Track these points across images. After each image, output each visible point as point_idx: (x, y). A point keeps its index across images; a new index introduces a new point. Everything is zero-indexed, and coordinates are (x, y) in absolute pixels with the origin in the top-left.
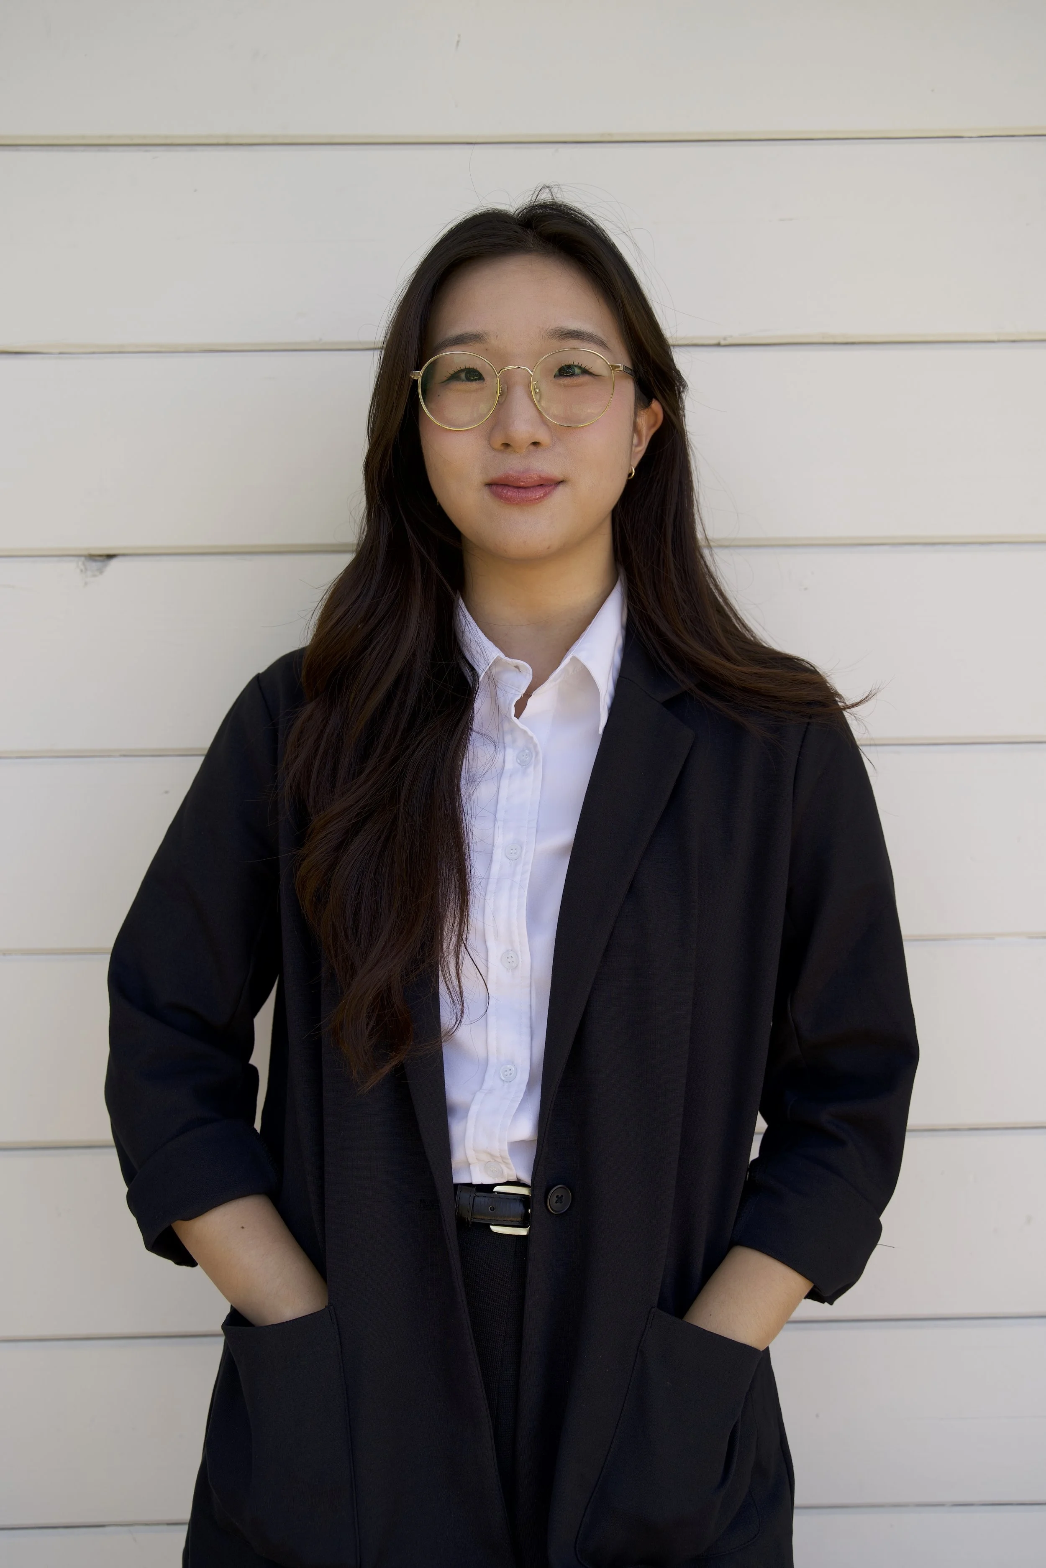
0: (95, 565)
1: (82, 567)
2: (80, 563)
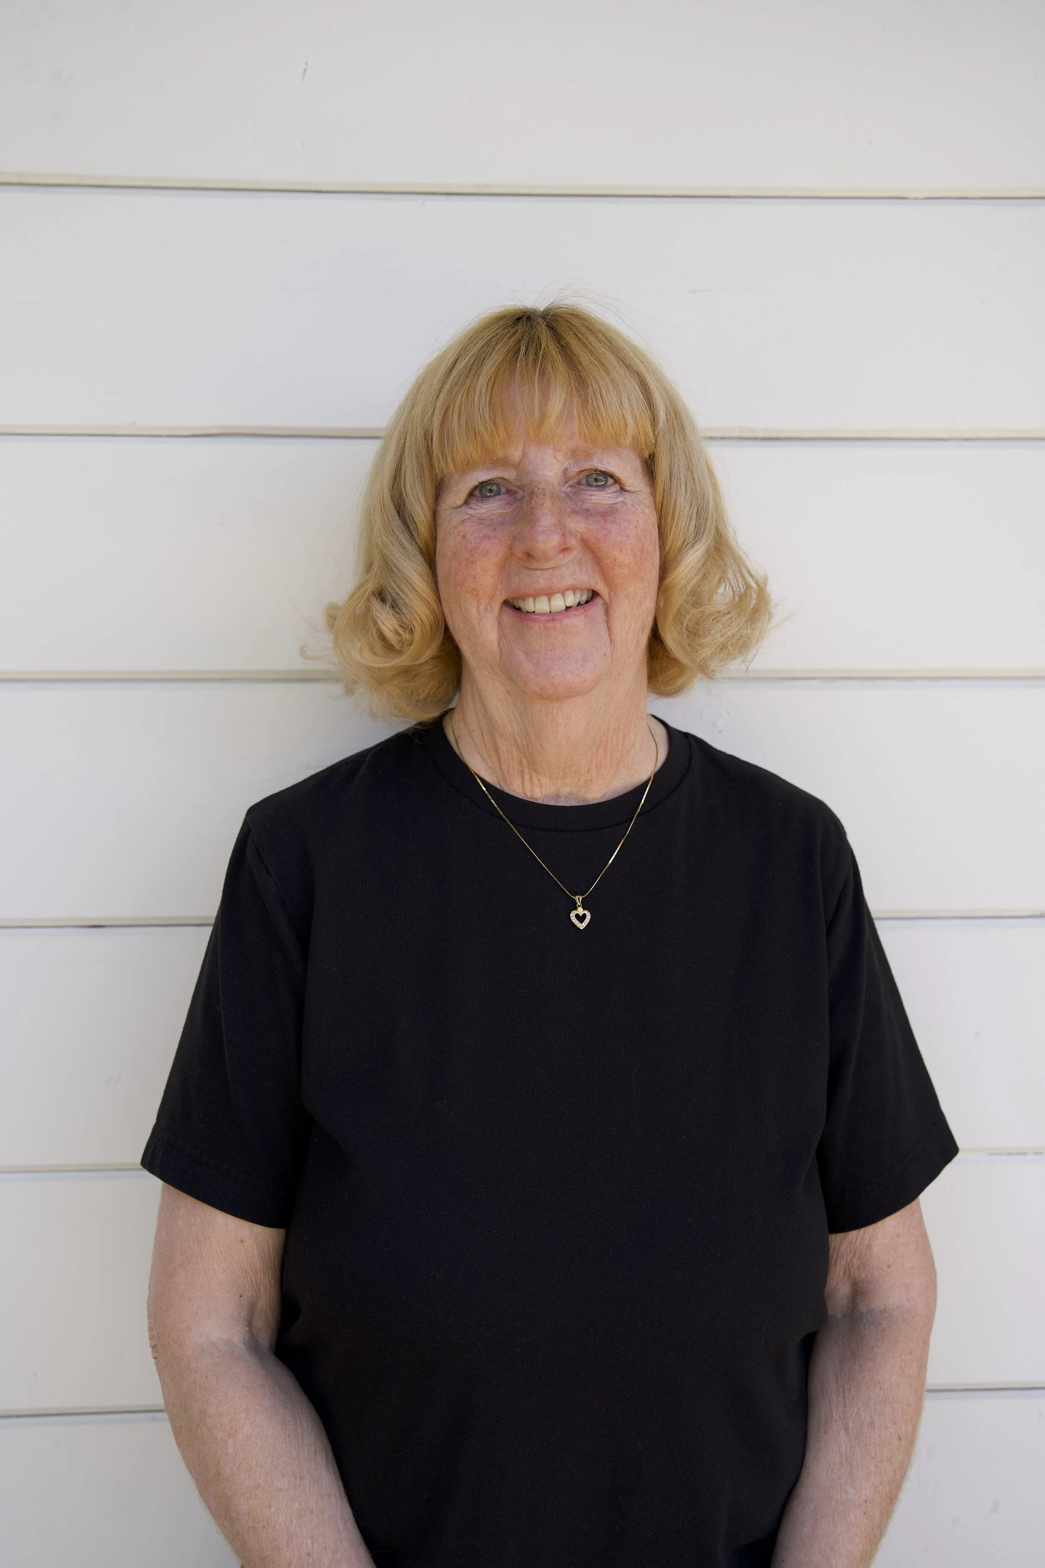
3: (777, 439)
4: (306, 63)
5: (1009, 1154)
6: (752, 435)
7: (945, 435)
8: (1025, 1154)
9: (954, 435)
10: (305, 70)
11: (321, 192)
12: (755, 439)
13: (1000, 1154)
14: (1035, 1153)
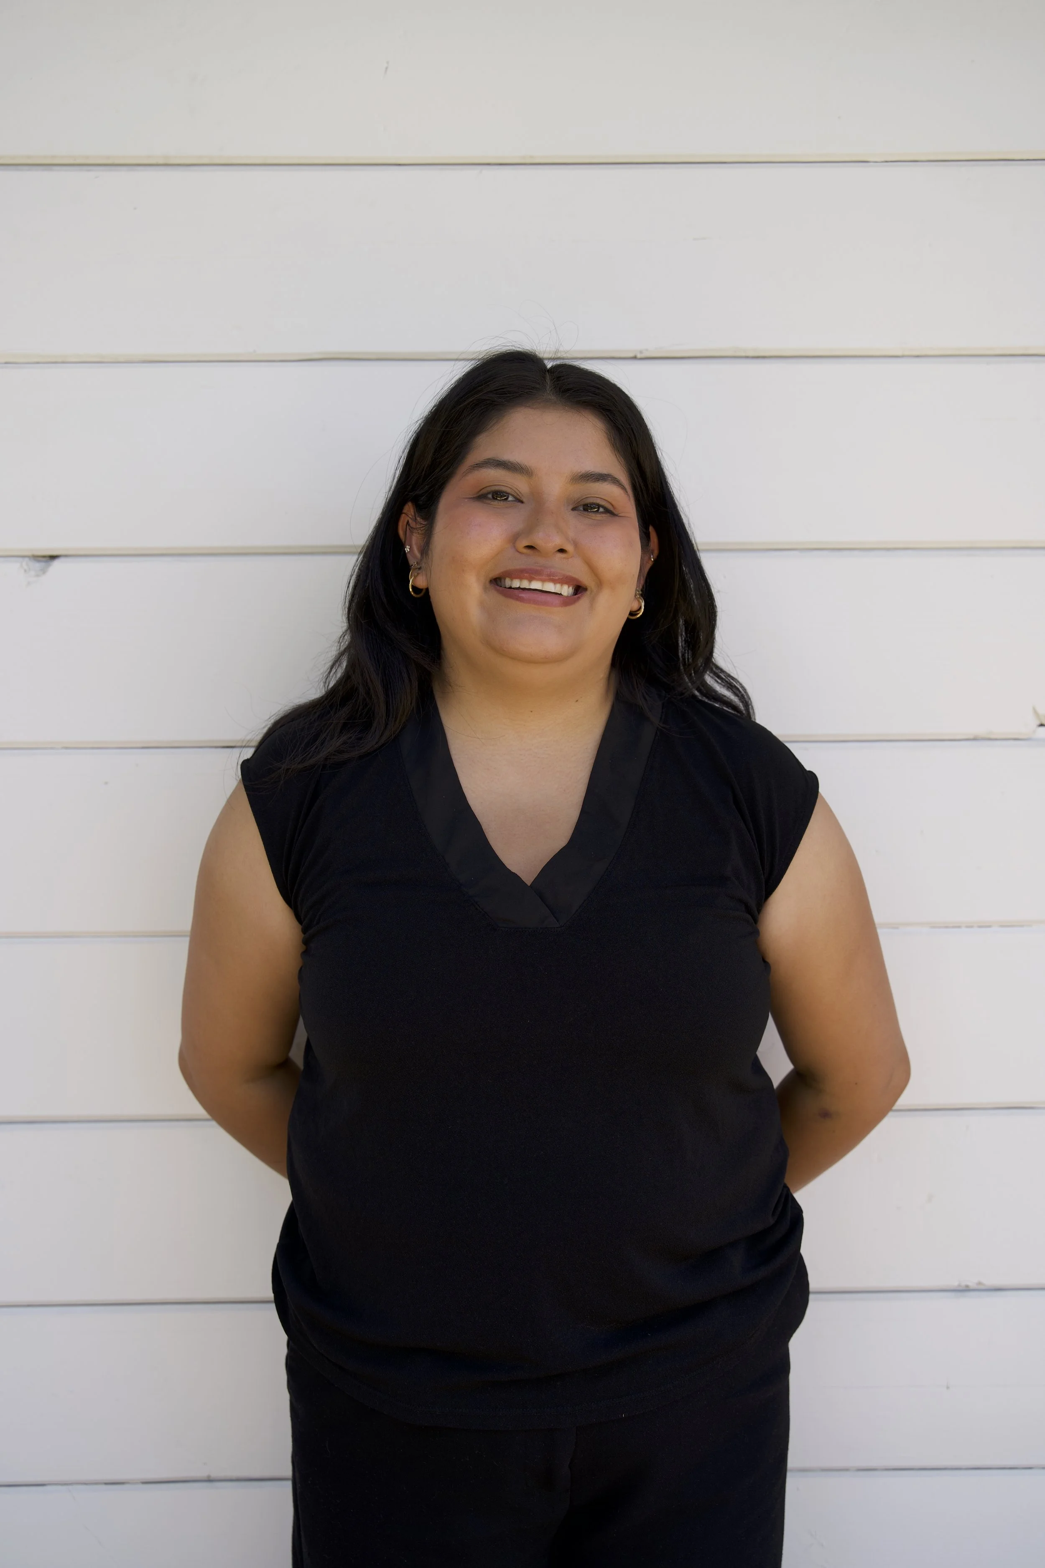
0: (38, 565)
1: (26, 567)
2: (24, 564)
3: (764, 357)
4: (388, 63)
5: (947, 927)
6: (743, 354)
7: (900, 353)
8: (959, 927)
9: (907, 353)
10: (387, 68)
11: (400, 165)
12: (747, 357)
13: (940, 927)
14: (967, 927)
